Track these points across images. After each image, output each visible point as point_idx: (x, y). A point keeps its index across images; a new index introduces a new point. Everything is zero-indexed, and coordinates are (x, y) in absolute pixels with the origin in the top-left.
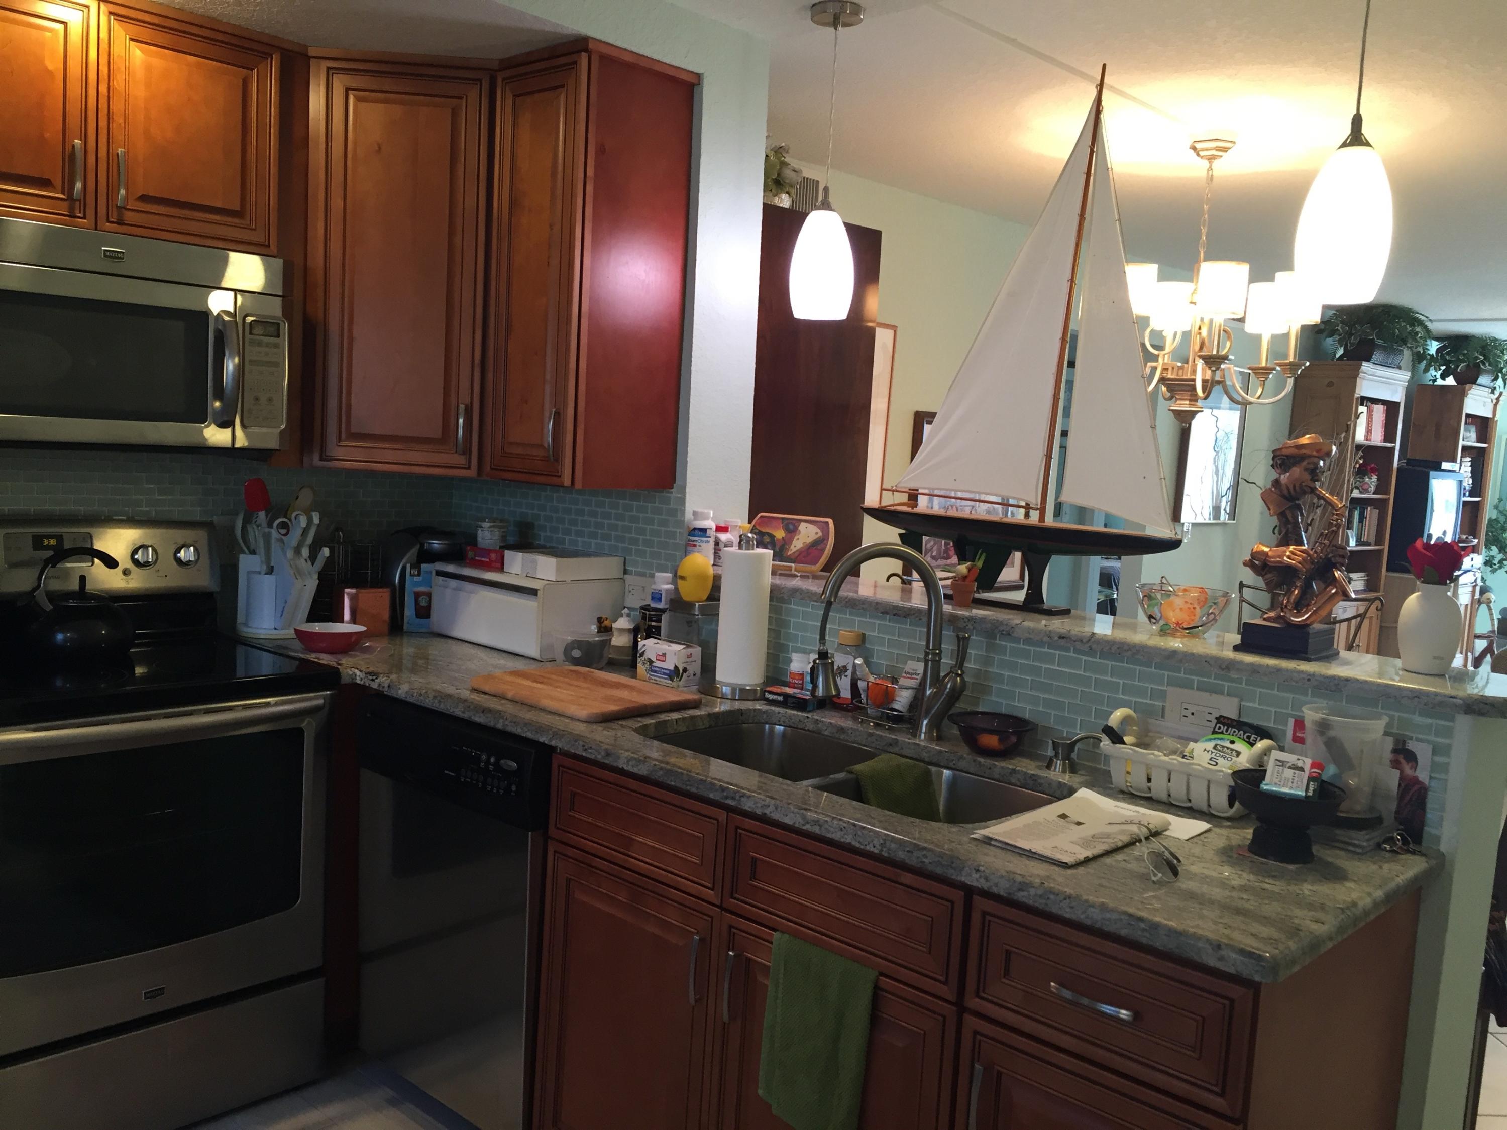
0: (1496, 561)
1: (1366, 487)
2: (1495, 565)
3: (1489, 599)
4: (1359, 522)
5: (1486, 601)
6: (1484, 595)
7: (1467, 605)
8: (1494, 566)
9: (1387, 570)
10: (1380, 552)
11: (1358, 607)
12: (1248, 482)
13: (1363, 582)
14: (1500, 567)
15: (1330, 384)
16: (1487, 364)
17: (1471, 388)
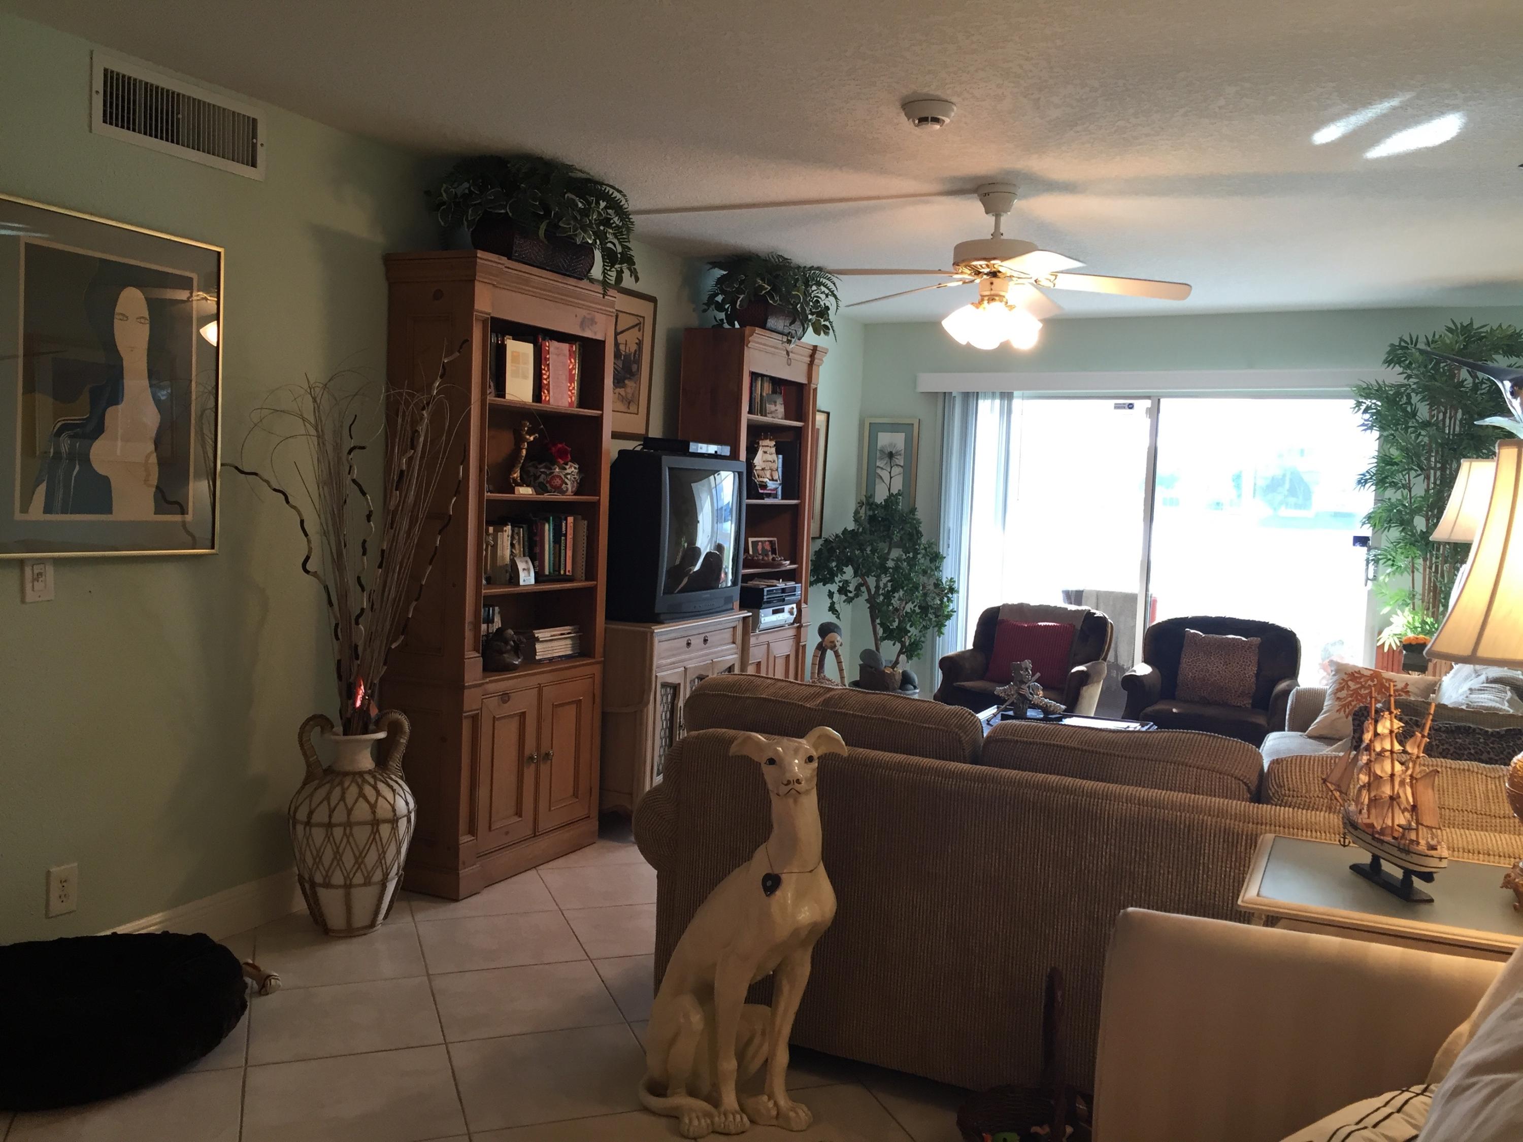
0: (851, 588)
1: (557, 482)
2: (851, 592)
3: (833, 642)
4: (555, 542)
5: (829, 645)
6: (827, 638)
7: (788, 657)
8: (850, 595)
9: (609, 617)
10: (592, 591)
11: (540, 688)
12: (242, 472)
13: (569, 642)
14: (857, 596)
15: (438, 295)
16: (777, 298)
17: (754, 332)
